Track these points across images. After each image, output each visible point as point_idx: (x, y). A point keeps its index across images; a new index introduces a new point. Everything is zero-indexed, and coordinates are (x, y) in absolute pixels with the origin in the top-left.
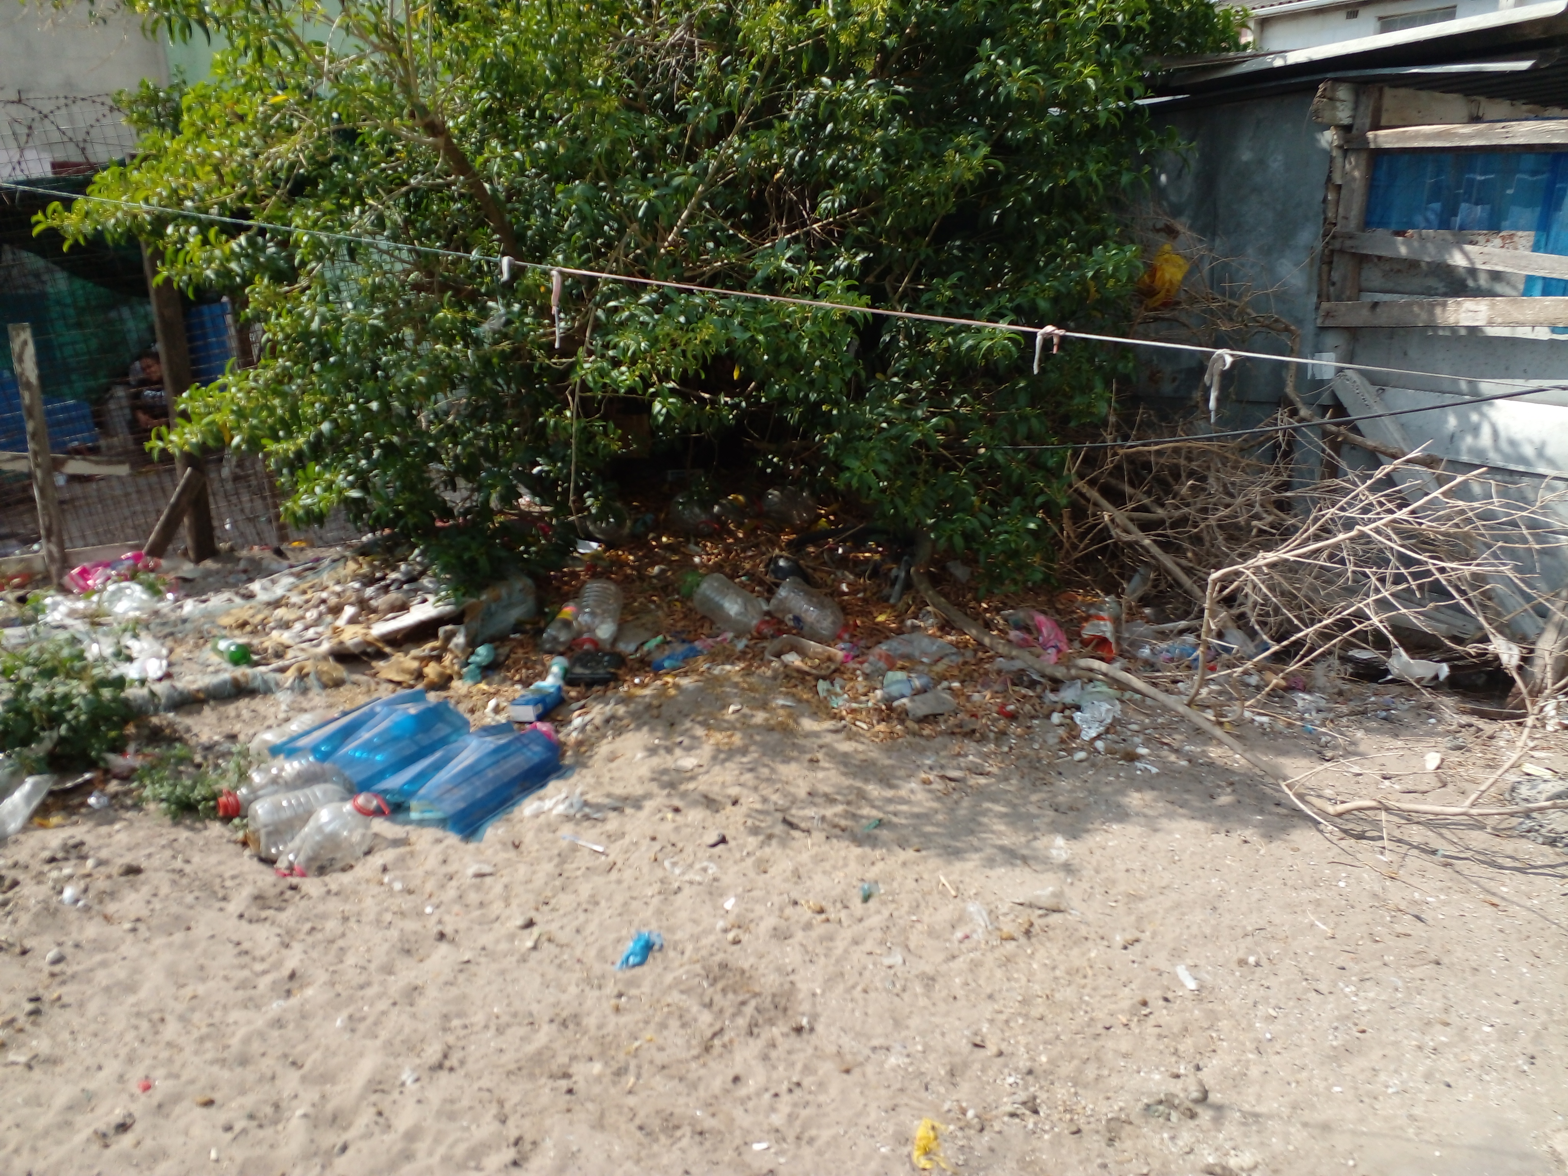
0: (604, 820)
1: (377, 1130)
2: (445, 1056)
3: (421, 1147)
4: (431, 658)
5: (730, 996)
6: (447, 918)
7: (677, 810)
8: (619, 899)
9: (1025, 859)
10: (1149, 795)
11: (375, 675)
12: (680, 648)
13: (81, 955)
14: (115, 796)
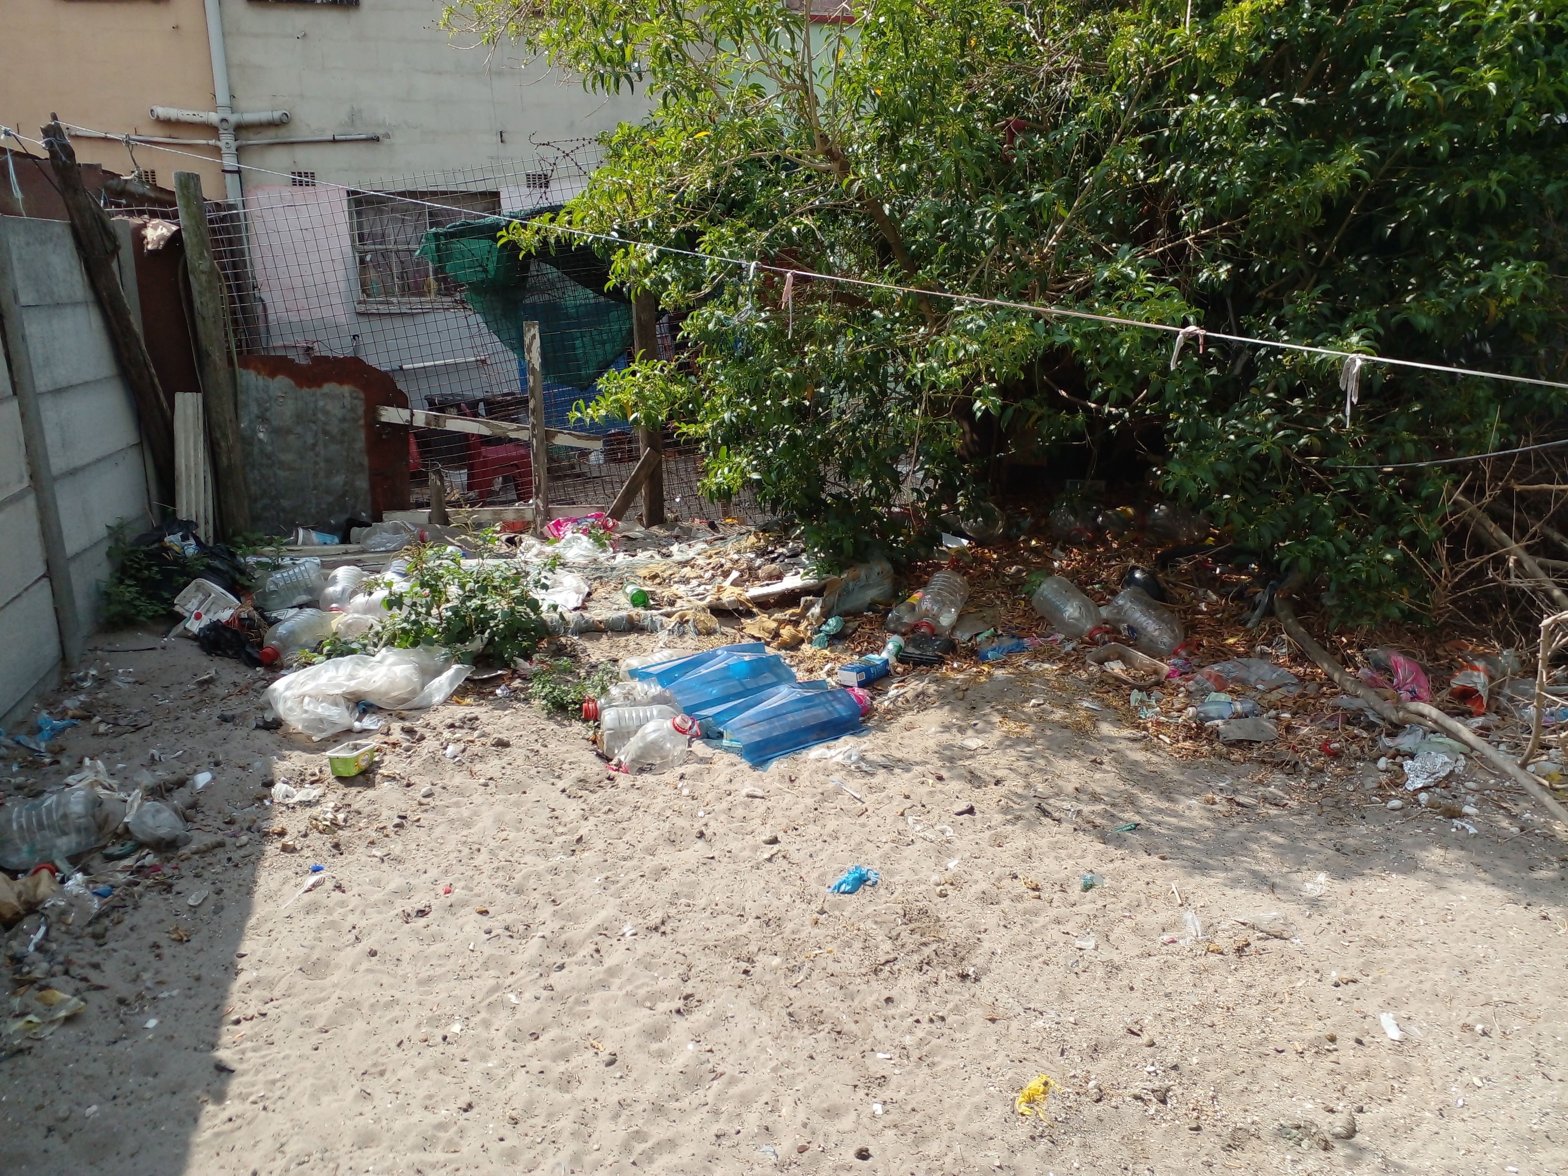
0: (872, 775)
1: (590, 961)
2: (663, 923)
3: (616, 982)
4: (790, 622)
5: (917, 936)
6: (712, 823)
7: (940, 778)
8: (856, 838)
9: (1273, 887)
10: (1453, 854)
11: (741, 630)
12: (1008, 642)
13: (445, 795)
14: (515, 690)
